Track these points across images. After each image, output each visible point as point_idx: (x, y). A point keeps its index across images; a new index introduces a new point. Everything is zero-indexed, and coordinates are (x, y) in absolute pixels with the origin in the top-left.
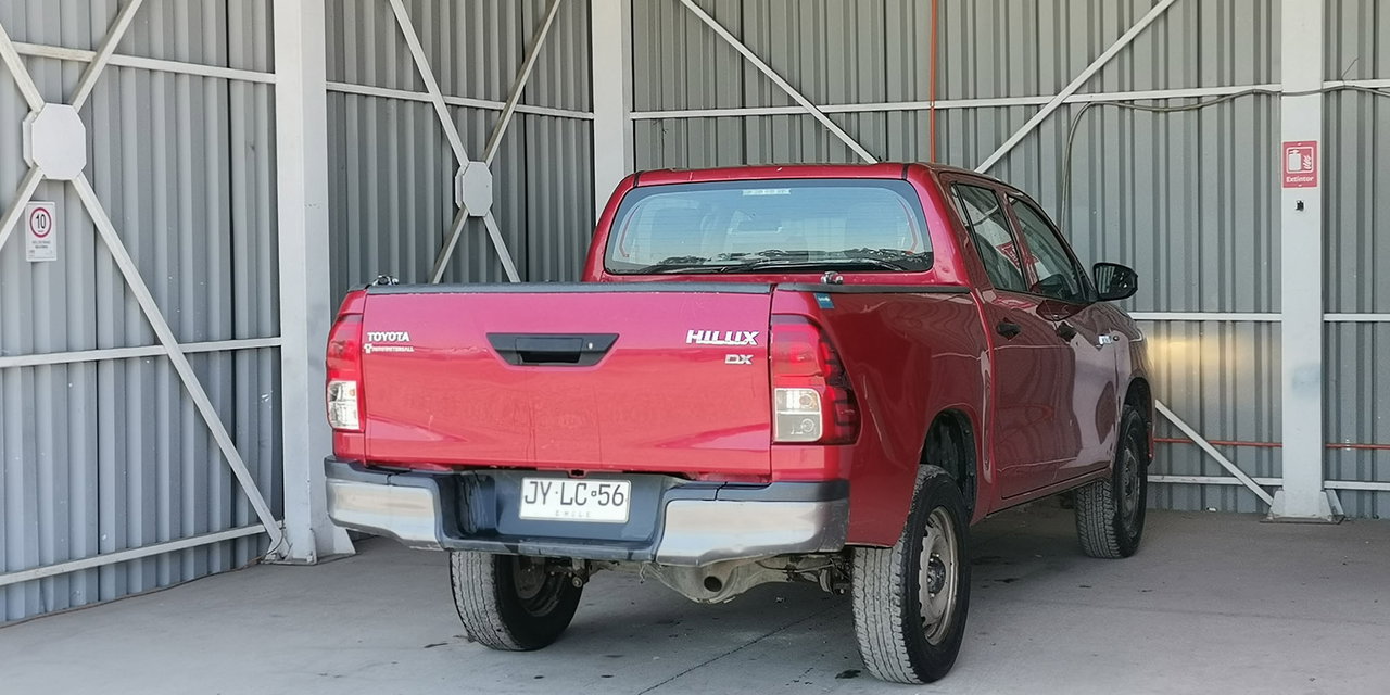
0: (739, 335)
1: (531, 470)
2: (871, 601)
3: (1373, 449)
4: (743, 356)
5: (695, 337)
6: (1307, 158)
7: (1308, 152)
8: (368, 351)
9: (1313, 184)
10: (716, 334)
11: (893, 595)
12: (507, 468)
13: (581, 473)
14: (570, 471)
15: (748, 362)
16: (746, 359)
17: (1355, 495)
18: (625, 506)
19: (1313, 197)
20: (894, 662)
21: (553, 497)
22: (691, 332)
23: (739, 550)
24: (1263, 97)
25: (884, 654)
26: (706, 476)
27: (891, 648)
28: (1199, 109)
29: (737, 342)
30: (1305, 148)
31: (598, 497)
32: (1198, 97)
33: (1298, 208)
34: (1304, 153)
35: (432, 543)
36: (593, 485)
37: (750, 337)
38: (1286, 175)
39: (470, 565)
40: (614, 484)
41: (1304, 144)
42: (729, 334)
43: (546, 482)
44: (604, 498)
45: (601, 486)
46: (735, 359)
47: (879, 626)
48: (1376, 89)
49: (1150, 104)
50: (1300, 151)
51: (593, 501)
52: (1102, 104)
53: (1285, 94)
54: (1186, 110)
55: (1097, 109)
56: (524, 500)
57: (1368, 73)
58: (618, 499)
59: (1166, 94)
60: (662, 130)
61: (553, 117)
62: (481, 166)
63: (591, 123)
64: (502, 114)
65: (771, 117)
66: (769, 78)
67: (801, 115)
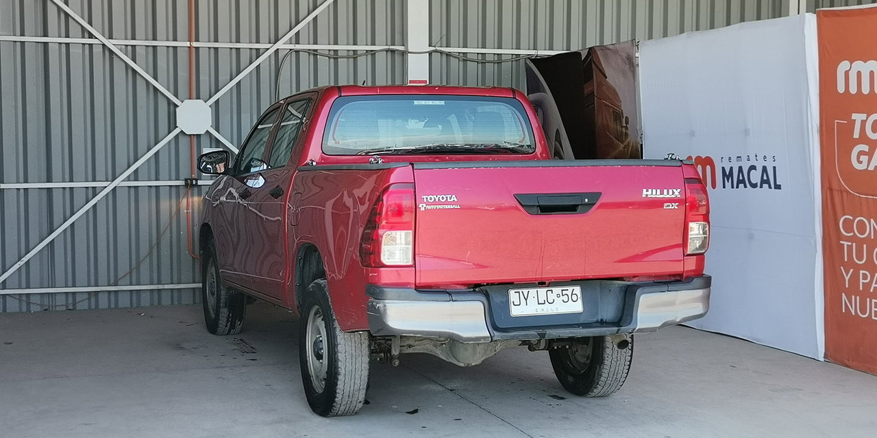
0: (671, 191)
1: (510, 284)
4: (673, 204)
5: (647, 193)
8: (423, 209)
10: (659, 191)
12: (493, 284)
13: (544, 283)
14: (537, 282)
15: (676, 207)
16: (675, 206)
18: (580, 301)
21: (532, 300)
22: (645, 190)
24: (389, 53)
25: (614, 379)
26: (637, 278)
27: (619, 376)
28: (354, 58)
29: (670, 195)
31: (562, 298)
32: (354, 51)
36: (557, 290)
37: (677, 192)
40: (570, 289)
41: (420, 82)
42: (665, 191)
43: (525, 291)
44: (565, 298)
45: (562, 290)
46: (669, 206)
48: (450, 52)
49: (327, 53)
51: (558, 301)
52: (299, 51)
53: (410, 53)
54: (348, 57)
55: (294, 53)
56: (512, 304)
57: (444, 43)
58: (575, 299)
59: (336, 47)
65: (67, 44)
66: (68, 17)
67: (91, 45)
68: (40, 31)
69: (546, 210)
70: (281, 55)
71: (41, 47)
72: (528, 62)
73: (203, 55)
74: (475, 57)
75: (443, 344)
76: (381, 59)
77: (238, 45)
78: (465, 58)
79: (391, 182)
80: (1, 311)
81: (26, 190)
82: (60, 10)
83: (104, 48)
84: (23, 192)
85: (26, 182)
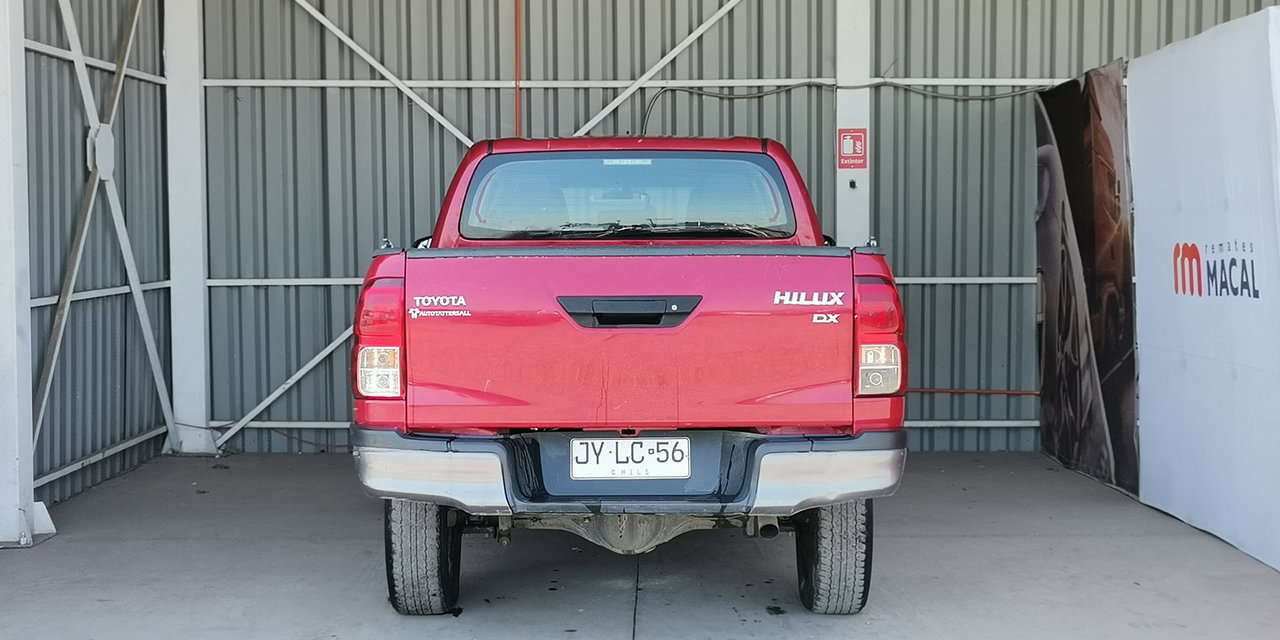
0: (825, 295)
1: (577, 431)
2: (838, 540)
4: (830, 316)
5: (782, 298)
6: (858, 144)
7: (857, 138)
8: (414, 316)
9: (863, 166)
10: (803, 295)
11: (860, 534)
12: (549, 430)
13: (633, 432)
14: (620, 430)
15: (835, 321)
16: (833, 318)
18: (686, 462)
19: (863, 177)
20: (848, 596)
21: (607, 457)
22: (778, 294)
23: (832, 497)
24: (814, 90)
25: (842, 588)
26: (779, 429)
27: (850, 583)
28: (759, 97)
29: (825, 302)
30: (856, 135)
31: (656, 455)
32: (759, 87)
33: (851, 186)
34: (855, 139)
35: (501, 508)
36: (650, 443)
37: (837, 299)
38: (841, 157)
39: (414, 532)
40: (672, 442)
41: (855, 131)
42: (816, 295)
43: (597, 442)
44: (663, 456)
45: (658, 444)
46: (822, 318)
47: (844, 562)
48: (909, 86)
49: (717, 91)
50: (852, 137)
51: (651, 459)
52: (675, 90)
53: (840, 87)
54: (749, 98)
55: (669, 94)
56: (574, 460)
57: (901, 71)
58: (678, 455)
59: (730, 83)
60: (236, 98)
61: (140, 80)
62: (107, 128)
63: (163, 87)
64: (115, 76)
65: (352, 89)
66: (352, 51)
67: (383, 89)
68: (317, 71)
69: (607, 320)
70: (649, 95)
71: (317, 93)
72: (1038, 97)
73: (537, 99)
74: (951, 92)
75: (585, 519)
76: (799, 97)
77: (586, 84)
78: (933, 93)
79: (377, 276)
80: (266, 450)
81: (297, 287)
82: (341, 42)
83: (400, 93)
84: (293, 290)
85: (297, 277)
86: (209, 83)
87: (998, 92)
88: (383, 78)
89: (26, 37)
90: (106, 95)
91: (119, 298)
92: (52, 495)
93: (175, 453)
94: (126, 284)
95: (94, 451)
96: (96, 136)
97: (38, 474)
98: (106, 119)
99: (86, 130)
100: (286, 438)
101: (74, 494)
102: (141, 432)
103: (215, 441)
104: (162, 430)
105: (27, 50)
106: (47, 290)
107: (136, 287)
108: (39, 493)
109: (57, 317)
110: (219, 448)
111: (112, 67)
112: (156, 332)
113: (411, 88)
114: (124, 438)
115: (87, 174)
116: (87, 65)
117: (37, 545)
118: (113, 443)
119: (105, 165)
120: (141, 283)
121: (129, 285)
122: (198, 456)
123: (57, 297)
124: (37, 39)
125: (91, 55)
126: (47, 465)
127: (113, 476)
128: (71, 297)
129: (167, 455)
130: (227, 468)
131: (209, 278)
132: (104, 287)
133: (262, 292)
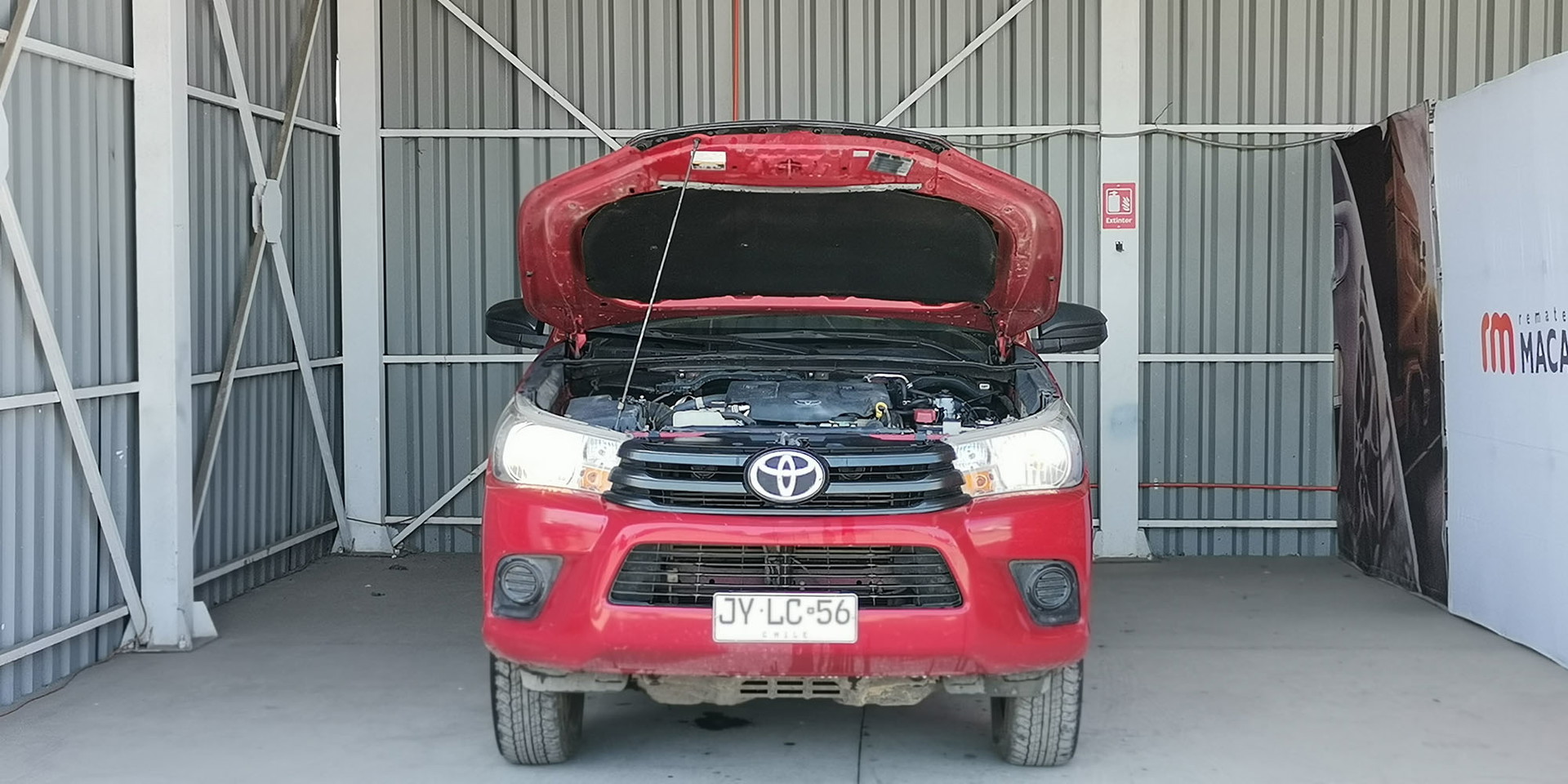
3: (1178, 487)
6: (1126, 200)
7: (1127, 194)
9: (1132, 225)
17: (1161, 532)
19: (1131, 238)
24: (1075, 138)
28: (1011, 147)
30: (1124, 190)
32: (1011, 135)
33: (1117, 249)
34: (1122, 195)
38: (1105, 216)
41: (1123, 185)
48: (1185, 133)
49: (963, 140)
50: (1119, 193)
53: (1105, 136)
54: (1000, 148)
57: (1176, 117)
59: (979, 131)
60: (417, 150)
61: (311, 130)
62: (274, 184)
63: (336, 138)
64: (284, 126)
65: (547, 139)
66: (547, 96)
67: (582, 139)
68: (508, 120)
71: (508, 144)
72: (1335, 146)
74: (1234, 140)
76: (1058, 146)
78: (1213, 142)
80: (448, 549)
81: (484, 364)
82: (535, 86)
83: (602, 143)
84: (479, 367)
85: (484, 353)
86: (386, 133)
87: (1288, 139)
88: (582, 127)
89: (188, 84)
90: (274, 145)
91: (285, 377)
92: (212, 596)
93: (346, 553)
94: (293, 361)
95: (258, 547)
96: (263, 194)
97: (198, 571)
98: (273, 174)
99: (251, 187)
100: (471, 536)
101: (235, 596)
102: (309, 527)
103: (391, 540)
104: (333, 525)
105: (190, 98)
106: (208, 365)
107: (305, 364)
108: (199, 592)
109: (219, 396)
110: (396, 547)
111: (280, 116)
112: (327, 413)
113: (614, 138)
114: (290, 534)
115: (252, 235)
116: (253, 114)
117: (197, 649)
118: (278, 539)
119: (272, 228)
120: (310, 360)
121: (298, 362)
122: (373, 556)
123: (220, 373)
124: (200, 85)
125: (258, 103)
126: (206, 562)
127: (278, 577)
128: (234, 374)
129: (337, 554)
130: (404, 568)
131: (386, 354)
132: (270, 364)
133: (445, 370)
